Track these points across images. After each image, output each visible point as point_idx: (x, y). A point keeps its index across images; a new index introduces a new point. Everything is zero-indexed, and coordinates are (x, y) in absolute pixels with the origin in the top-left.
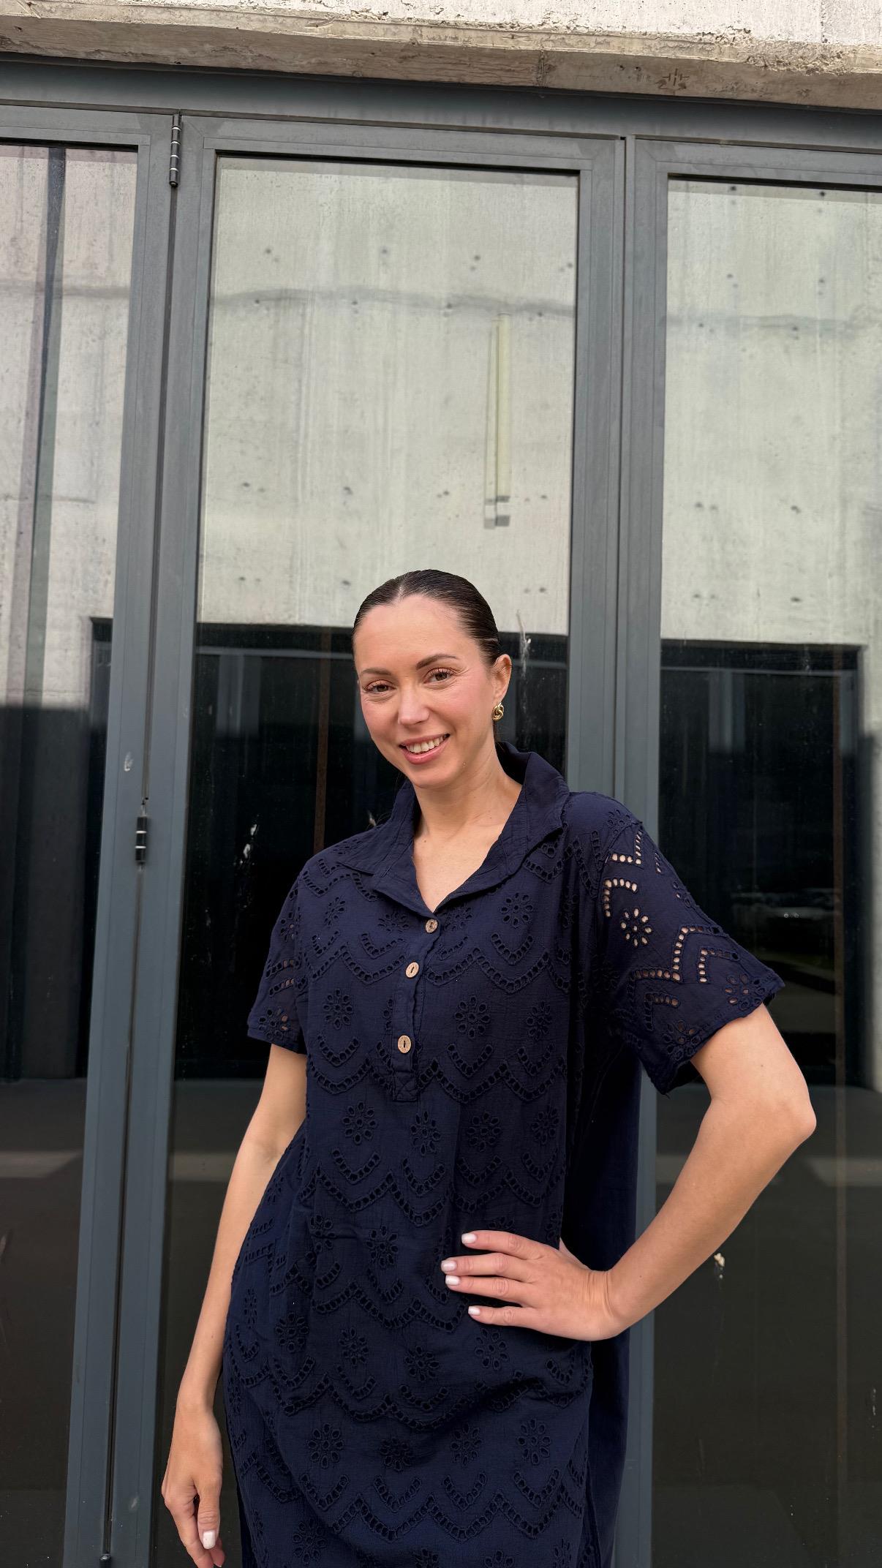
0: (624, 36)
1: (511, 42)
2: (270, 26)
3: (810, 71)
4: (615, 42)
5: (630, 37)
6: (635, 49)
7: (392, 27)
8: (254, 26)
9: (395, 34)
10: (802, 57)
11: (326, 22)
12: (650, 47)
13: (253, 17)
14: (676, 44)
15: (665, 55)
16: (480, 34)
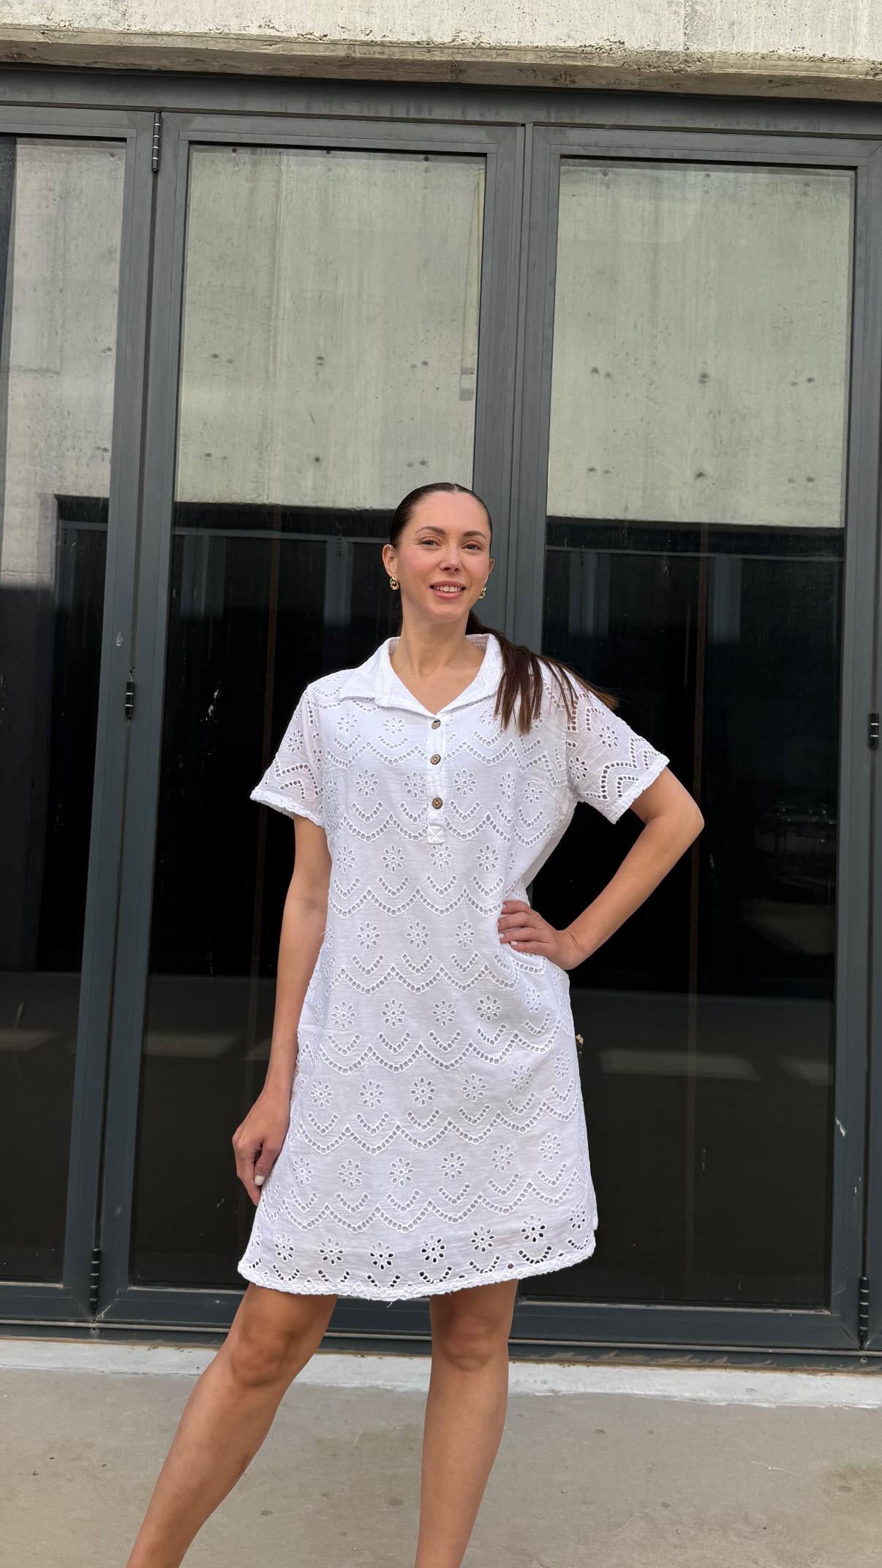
0: (519, 49)
1: (428, 55)
2: (233, 46)
3: (676, 72)
4: (512, 54)
5: (525, 50)
6: (529, 59)
7: (331, 46)
8: (221, 46)
9: (333, 51)
10: (668, 62)
11: (277, 43)
12: (541, 57)
13: (219, 40)
14: (563, 54)
15: (554, 63)
16: (403, 49)
